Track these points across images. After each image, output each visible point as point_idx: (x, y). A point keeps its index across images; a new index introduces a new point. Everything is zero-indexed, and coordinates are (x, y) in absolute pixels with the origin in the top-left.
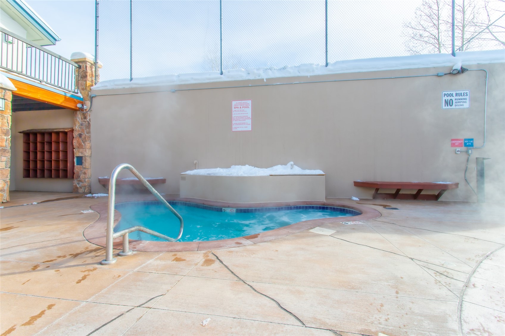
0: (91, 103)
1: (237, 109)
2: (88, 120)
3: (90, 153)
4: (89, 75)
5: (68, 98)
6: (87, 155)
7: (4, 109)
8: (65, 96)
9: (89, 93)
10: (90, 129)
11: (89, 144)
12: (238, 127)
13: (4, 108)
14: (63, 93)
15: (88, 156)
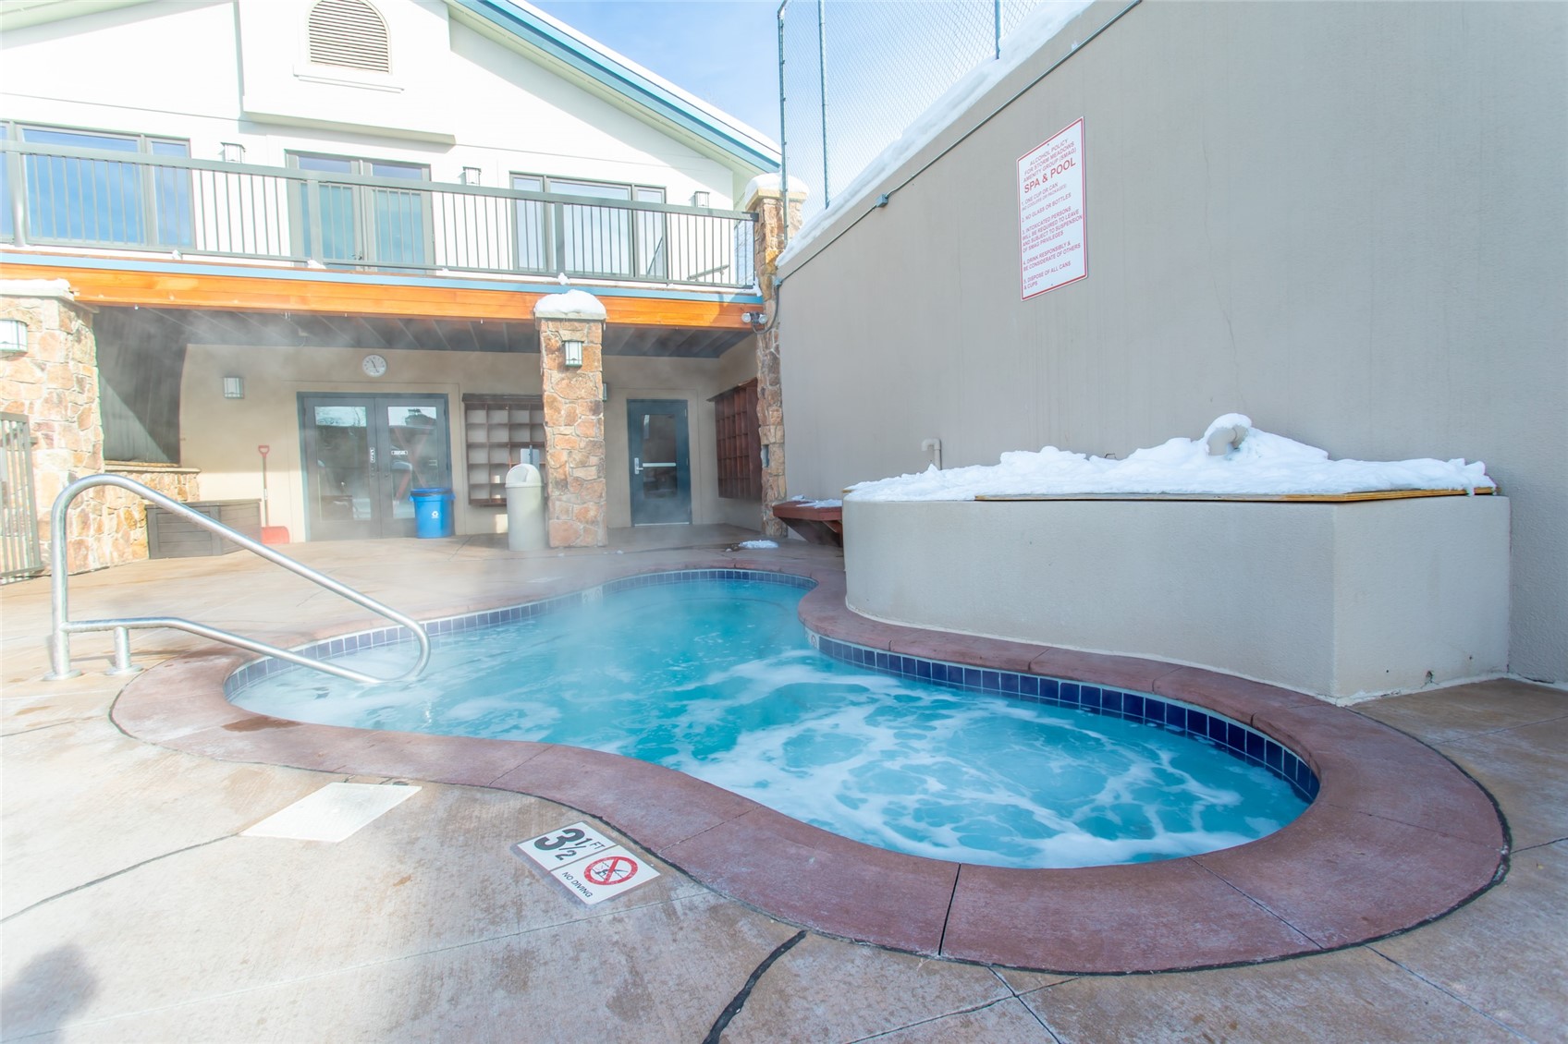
0: (777, 304)
1: (1035, 190)
2: (772, 350)
3: (779, 434)
4: (772, 232)
5: (728, 306)
6: (773, 440)
7: (580, 363)
8: (721, 302)
9: (773, 277)
10: (778, 373)
11: (777, 411)
12: (1041, 275)
13: (582, 360)
14: (716, 298)
15: (774, 443)
